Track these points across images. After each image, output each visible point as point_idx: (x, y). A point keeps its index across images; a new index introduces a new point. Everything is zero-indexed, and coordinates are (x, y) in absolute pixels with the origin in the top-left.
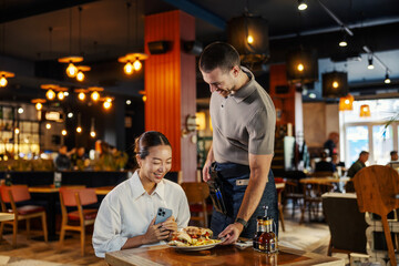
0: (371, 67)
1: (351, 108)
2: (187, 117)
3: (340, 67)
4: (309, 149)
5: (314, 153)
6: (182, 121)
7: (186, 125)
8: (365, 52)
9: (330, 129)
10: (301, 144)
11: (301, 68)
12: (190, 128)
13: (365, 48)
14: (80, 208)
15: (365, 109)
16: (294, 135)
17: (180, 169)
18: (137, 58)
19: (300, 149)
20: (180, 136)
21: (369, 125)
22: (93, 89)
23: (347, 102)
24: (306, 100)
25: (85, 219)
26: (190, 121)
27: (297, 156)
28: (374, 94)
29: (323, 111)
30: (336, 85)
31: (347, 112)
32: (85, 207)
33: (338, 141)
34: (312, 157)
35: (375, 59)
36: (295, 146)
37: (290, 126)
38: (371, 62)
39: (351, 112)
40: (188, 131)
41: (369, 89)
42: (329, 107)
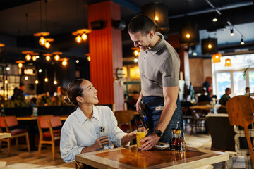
0: (232, 35)
1: (219, 61)
2: (117, 69)
3: (212, 35)
4: (194, 88)
5: (197, 90)
6: (114, 72)
7: (117, 74)
8: (228, 25)
9: (206, 75)
10: (189, 85)
11: (188, 36)
12: (119, 76)
13: (229, 23)
14: (51, 129)
15: (228, 62)
16: (184, 79)
17: (113, 103)
18: (84, 32)
19: (188, 88)
20: (113, 81)
21: (231, 72)
22: (55, 53)
23: (217, 57)
24: (191, 57)
25: (54, 136)
26: (119, 72)
27: (187, 92)
28: (233, 51)
29: (202, 63)
30: (210, 46)
31: (216, 64)
32: (54, 129)
33: (211, 82)
34: (196, 93)
35: (234, 29)
36: (185, 86)
37: (182, 74)
38: (232, 31)
39: (219, 63)
40: (118, 78)
41: (230, 49)
42: (206, 61)
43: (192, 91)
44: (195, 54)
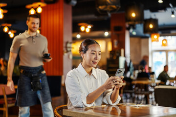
0: (173, 16)
1: (158, 41)
2: (67, 43)
3: (154, 15)
4: (134, 65)
6: (64, 45)
7: (66, 47)
8: (170, 7)
9: (143, 54)
11: (133, 15)
12: (69, 49)
13: (171, 5)
14: (5, 97)
15: (165, 42)
16: (125, 56)
17: (62, 74)
18: (40, 6)
20: (63, 54)
21: (167, 51)
23: (155, 37)
24: (131, 36)
25: (8, 103)
26: (69, 45)
28: (169, 33)
29: (140, 43)
30: (151, 26)
31: (154, 43)
32: (8, 96)
35: (175, 11)
36: (126, 63)
37: (122, 51)
38: (173, 13)
40: (67, 52)
41: (167, 30)
42: (143, 41)
43: (132, 68)
44: (134, 33)
